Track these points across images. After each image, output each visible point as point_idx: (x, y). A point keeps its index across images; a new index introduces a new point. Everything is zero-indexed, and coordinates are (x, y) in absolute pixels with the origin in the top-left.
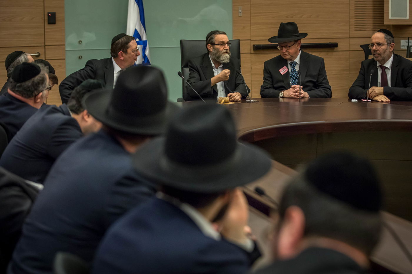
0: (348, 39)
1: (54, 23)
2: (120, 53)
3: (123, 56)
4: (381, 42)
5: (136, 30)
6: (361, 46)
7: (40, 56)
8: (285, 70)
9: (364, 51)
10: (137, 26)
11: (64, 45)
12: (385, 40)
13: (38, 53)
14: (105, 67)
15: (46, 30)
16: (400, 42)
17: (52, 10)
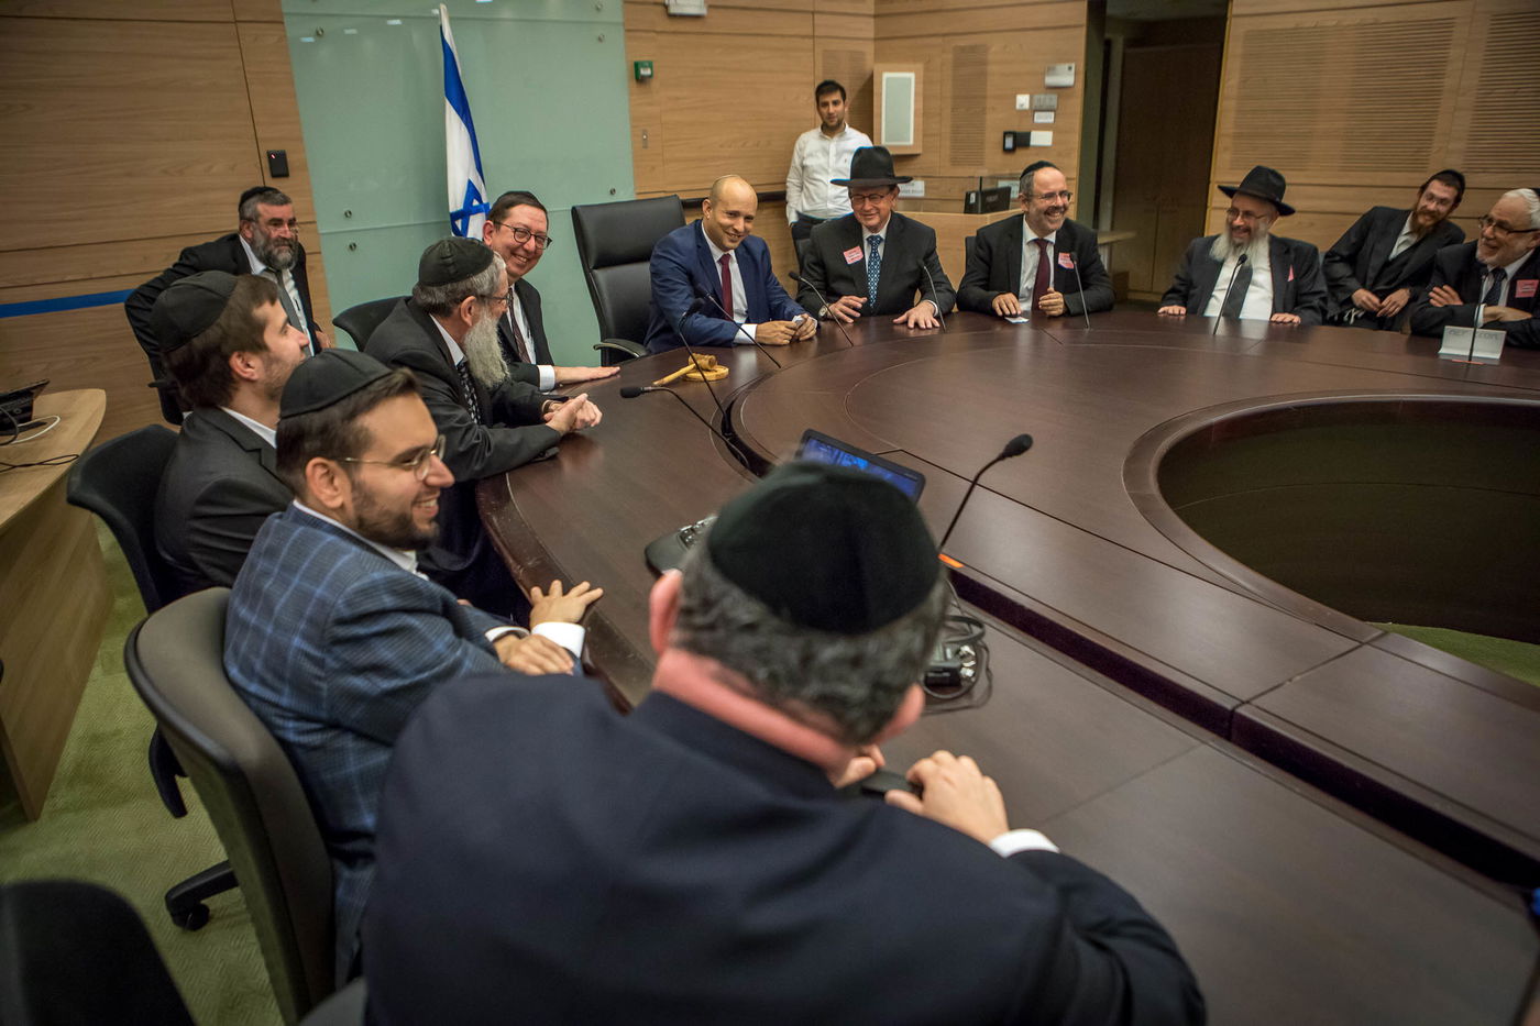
1: (285, 175)
5: (470, 182)
17: (276, 147)
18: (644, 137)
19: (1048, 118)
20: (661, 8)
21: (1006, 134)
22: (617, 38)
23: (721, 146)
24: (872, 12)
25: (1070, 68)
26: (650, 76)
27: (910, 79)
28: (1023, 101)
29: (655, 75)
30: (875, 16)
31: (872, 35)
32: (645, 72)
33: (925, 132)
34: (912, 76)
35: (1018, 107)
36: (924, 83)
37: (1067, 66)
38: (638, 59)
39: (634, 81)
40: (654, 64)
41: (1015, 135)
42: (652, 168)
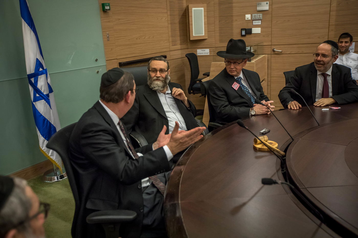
0: (169, 52)
4: (326, 54)
5: (37, 59)
6: (185, 55)
8: (237, 85)
10: (37, 55)
12: (331, 52)
16: (197, 51)
18: (108, 36)
19: (259, 23)
21: (242, 30)
23: (137, 39)
25: (267, 3)
26: (109, 9)
28: (248, 17)
29: (111, 9)
32: (107, 8)
33: (208, 30)
34: (203, 9)
35: (246, 19)
36: (207, 12)
37: (266, 2)
39: (102, 12)
40: (111, 5)
41: (245, 30)
42: (112, 49)
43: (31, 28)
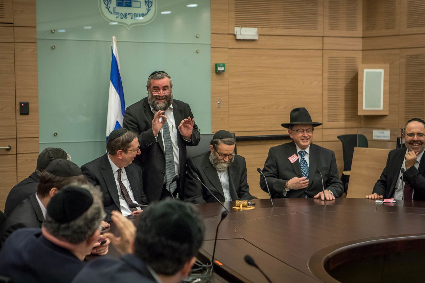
0: (321, 130)
1: (27, 114)
2: (119, 152)
3: (121, 155)
5: (117, 122)
6: (338, 137)
7: (11, 150)
8: (295, 158)
9: (341, 142)
10: (118, 118)
11: (38, 138)
13: (9, 146)
14: (101, 168)
15: (18, 122)
16: (372, 133)
17: (24, 100)
18: (219, 102)
20: (232, 36)
22: (206, 52)
24: (361, 36)
26: (223, 71)
27: (381, 73)
29: (226, 70)
30: (363, 38)
31: (361, 48)
32: (221, 69)
33: (390, 103)
34: (382, 71)
36: (389, 75)
38: (217, 62)
39: (215, 73)
40: (226, 65)
42: (222, 119)
43: (117, 91)
